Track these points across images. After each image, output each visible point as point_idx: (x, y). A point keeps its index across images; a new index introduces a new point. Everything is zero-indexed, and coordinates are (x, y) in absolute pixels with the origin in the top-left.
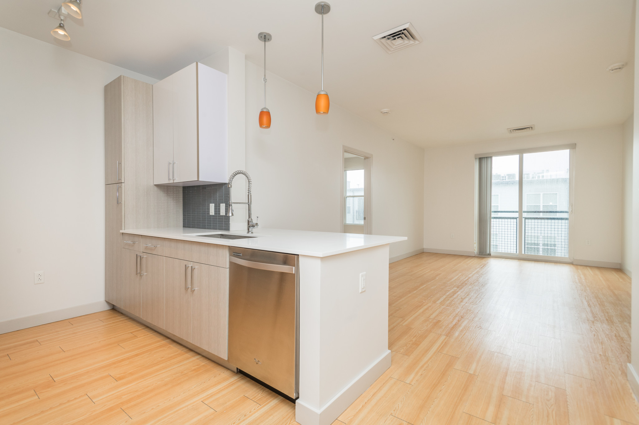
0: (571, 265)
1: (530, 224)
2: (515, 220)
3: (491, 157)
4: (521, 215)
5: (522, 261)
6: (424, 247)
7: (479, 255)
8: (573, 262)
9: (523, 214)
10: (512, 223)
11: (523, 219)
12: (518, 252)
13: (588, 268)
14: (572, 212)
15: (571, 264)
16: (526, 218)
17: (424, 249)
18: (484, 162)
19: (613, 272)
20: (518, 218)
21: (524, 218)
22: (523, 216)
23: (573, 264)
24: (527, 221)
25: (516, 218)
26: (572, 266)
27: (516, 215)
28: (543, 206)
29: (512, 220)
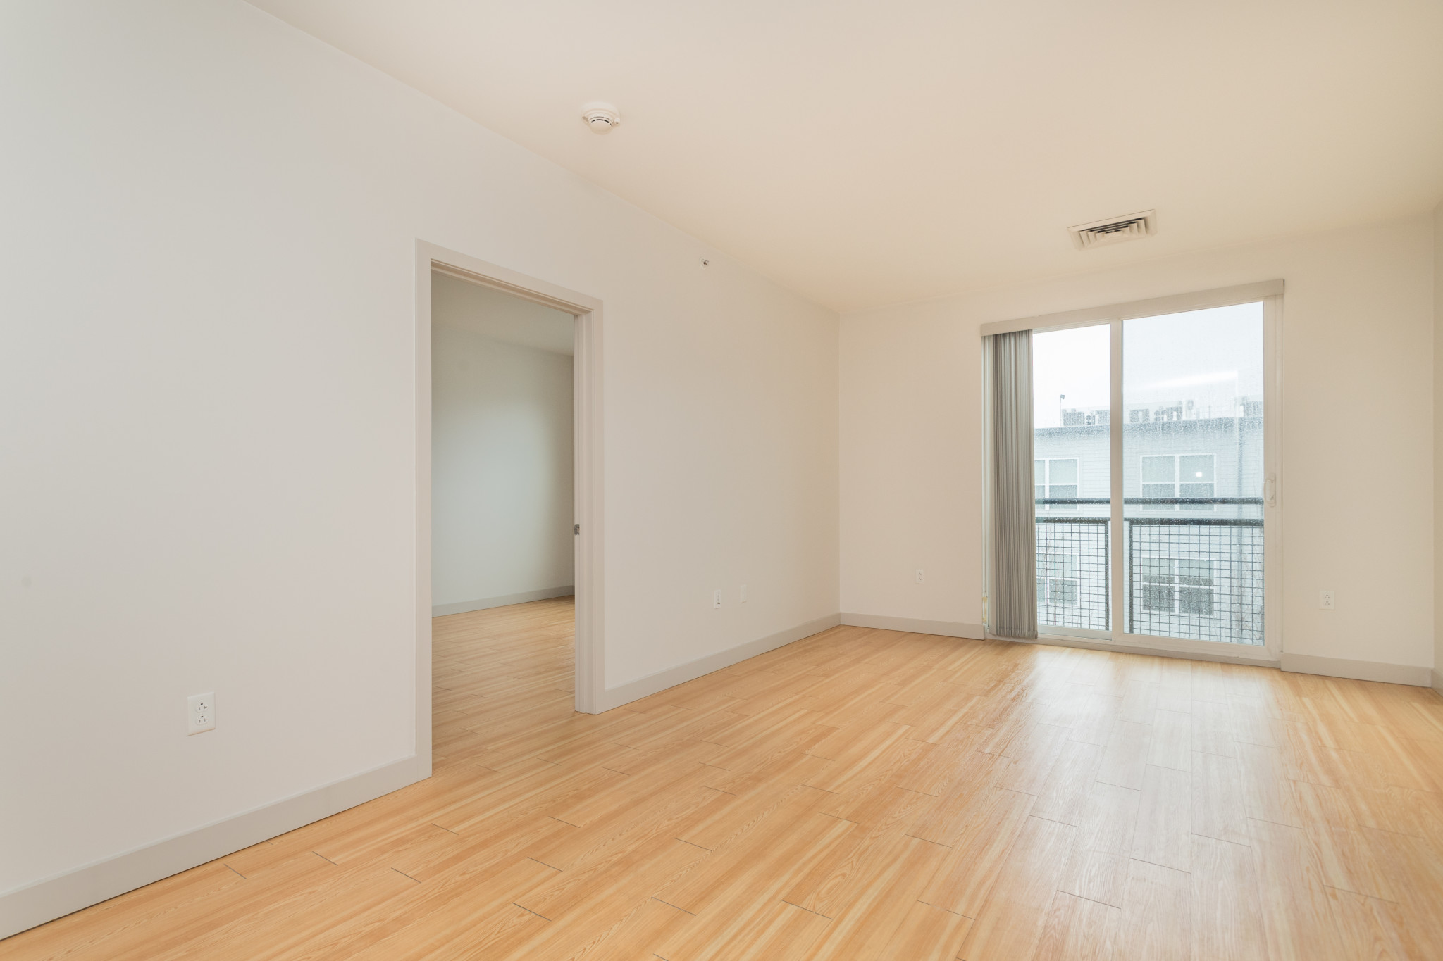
0: (1275, 672)
1: (1145, 538)
2: (1101, 528)
3: (1027, 333)
4: (1117, 512)
5: (1122, 658)
6: (842, 610)
7: (998, 634)
8: (1279, 662)
9: (1127, 508)
10: (1093, 537)
11: (1126, 524)
12: (1110, 628)
13: (1331, 686)
14: (1275, 503)
15: (1274, 668)
16: (1133, 522)
17: (839, 615)
18: (1008, 347)
19: (1417, 705)
20: (1109, 519)
21: (1126, 520)
22: (1126, 515)
23: (1279, 669)
24: (1136, 529)
25: (1104, 521)
26: (1277, 675)
27: (1104, 511)
28: (1181, 485)
29: (1093, 528)
